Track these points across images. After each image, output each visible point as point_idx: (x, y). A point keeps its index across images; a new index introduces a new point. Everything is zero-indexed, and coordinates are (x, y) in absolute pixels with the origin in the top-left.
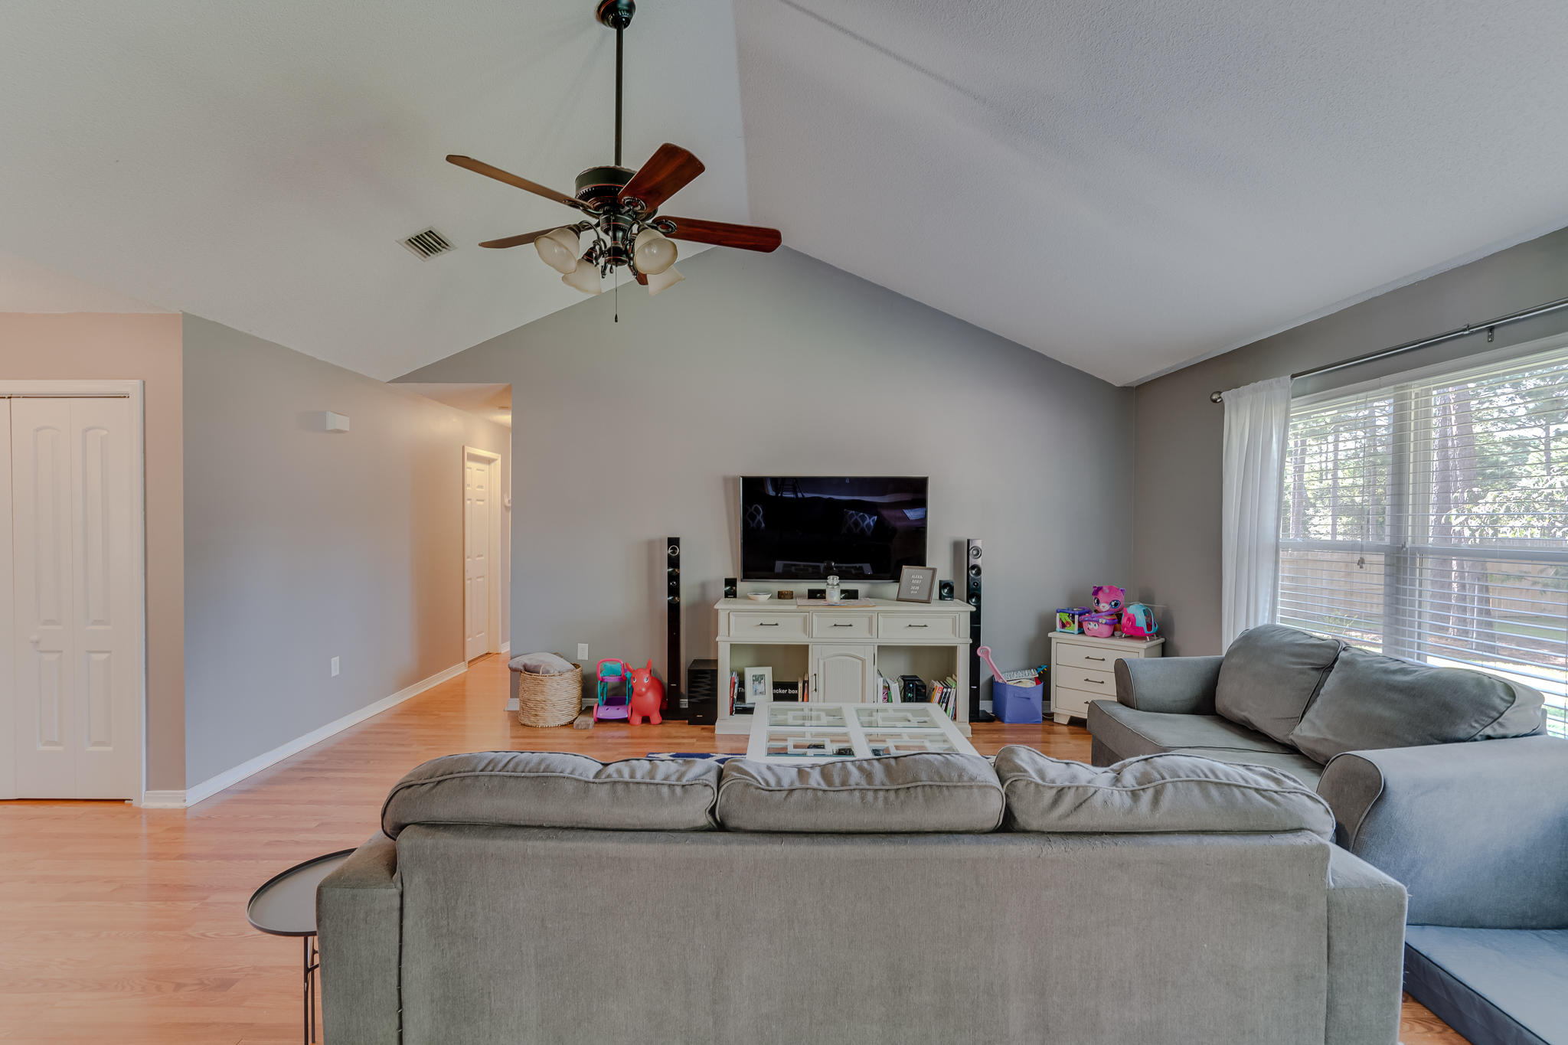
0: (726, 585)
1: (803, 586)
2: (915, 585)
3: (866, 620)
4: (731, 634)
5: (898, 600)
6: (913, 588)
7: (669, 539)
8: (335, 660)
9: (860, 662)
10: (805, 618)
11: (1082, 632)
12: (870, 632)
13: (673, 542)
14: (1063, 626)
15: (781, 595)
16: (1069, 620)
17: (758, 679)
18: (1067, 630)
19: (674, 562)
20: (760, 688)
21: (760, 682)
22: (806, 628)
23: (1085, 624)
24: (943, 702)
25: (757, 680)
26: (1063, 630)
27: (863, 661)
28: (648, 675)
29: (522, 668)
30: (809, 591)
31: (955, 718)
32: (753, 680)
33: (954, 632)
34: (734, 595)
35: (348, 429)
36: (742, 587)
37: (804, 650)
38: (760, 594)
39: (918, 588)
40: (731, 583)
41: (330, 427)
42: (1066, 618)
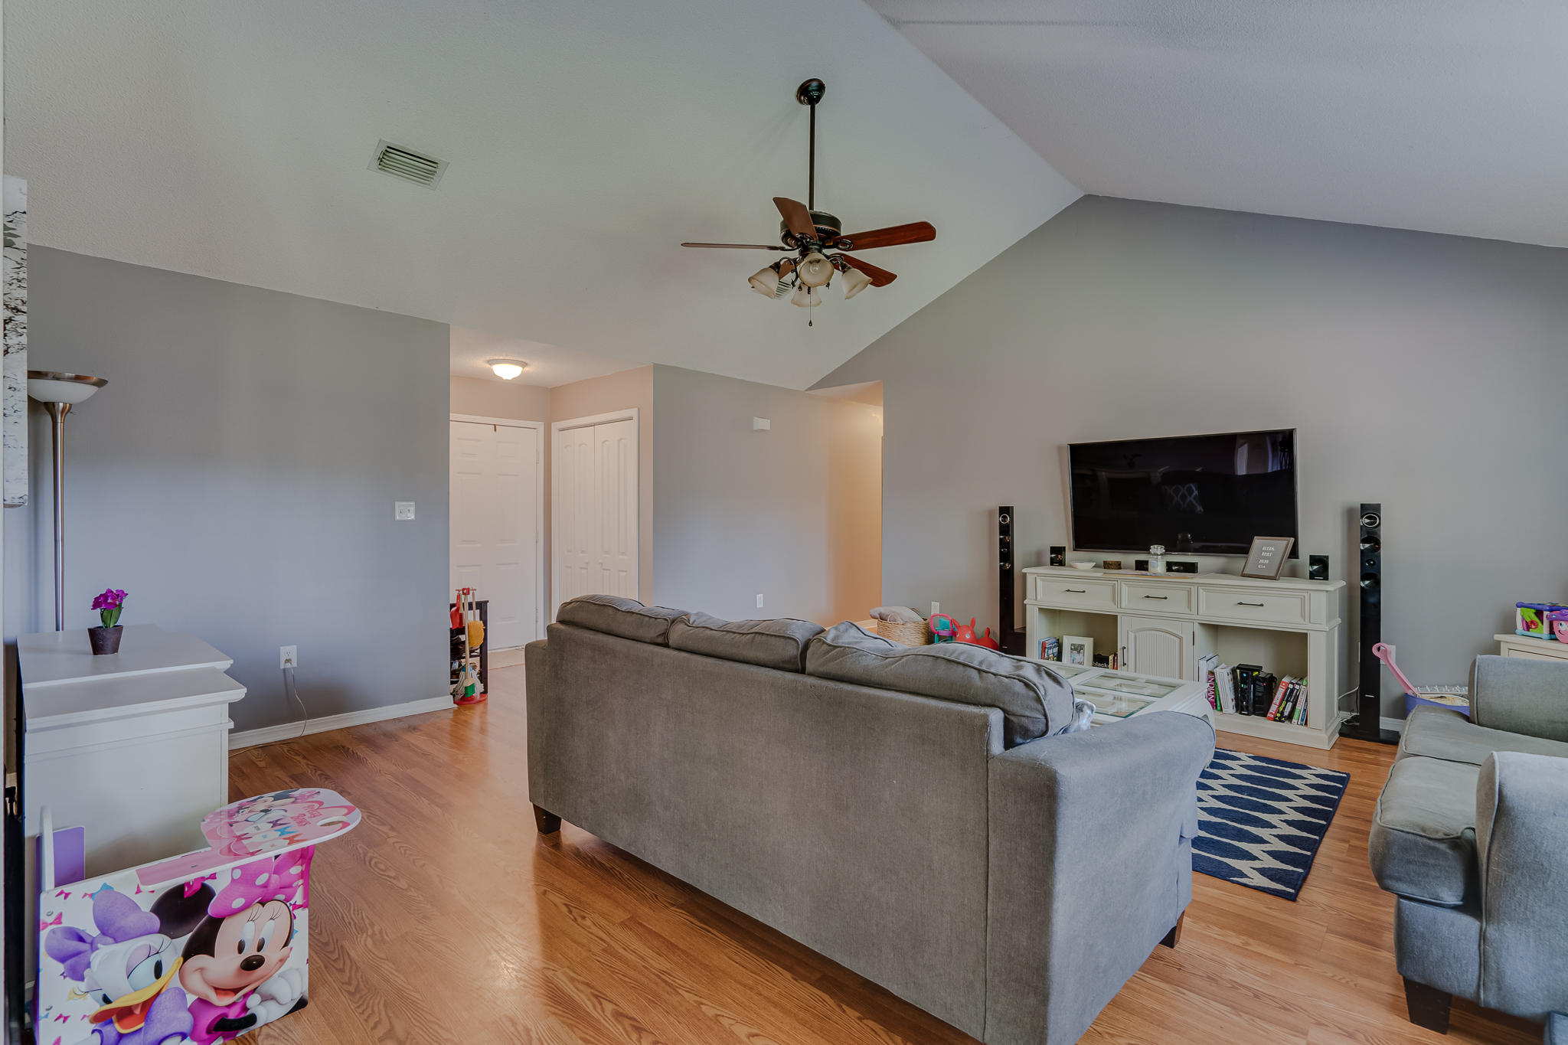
0: (1051, 553)
1: (1130, 558)
2: (1265, 558)
3: (1185, 593)
4: (1039, 597)
5: (1243, 575)
6: (1262, 561)
7: (1000, 508)
8: (760, 596)
9: (1177, 640)
10: (1114, 586)
11: (1553, 635)
12: (1189, 606)
13: (1006, 511)
14: (1528, 626)
15: (1107, 565)
16: (1536, 619)
17: (1078, 649)
18: (1532, 632)
19: (1006, 530)
20: (1078, 657)
21: (1079, 652)
22: (1115, 597)
23: (1555, 624)
24: (1287, 701)
25: (1075, 649)
26: (1527, 633)
27: (1181, 639)
28: (970, 632)
29: (878, 616)
30: (1137, 562)
31: (1306, 724)
32: (1071, 649)
33: (1303, 616)
34: (1061, 563)
35: (769, 428)
36: (1070, 555)
37: (1113, 619)
38: (1083, 563)
39: (1267, 562)
40: (1057, 552)
41: (755, 428)
42: (1530, 615)
